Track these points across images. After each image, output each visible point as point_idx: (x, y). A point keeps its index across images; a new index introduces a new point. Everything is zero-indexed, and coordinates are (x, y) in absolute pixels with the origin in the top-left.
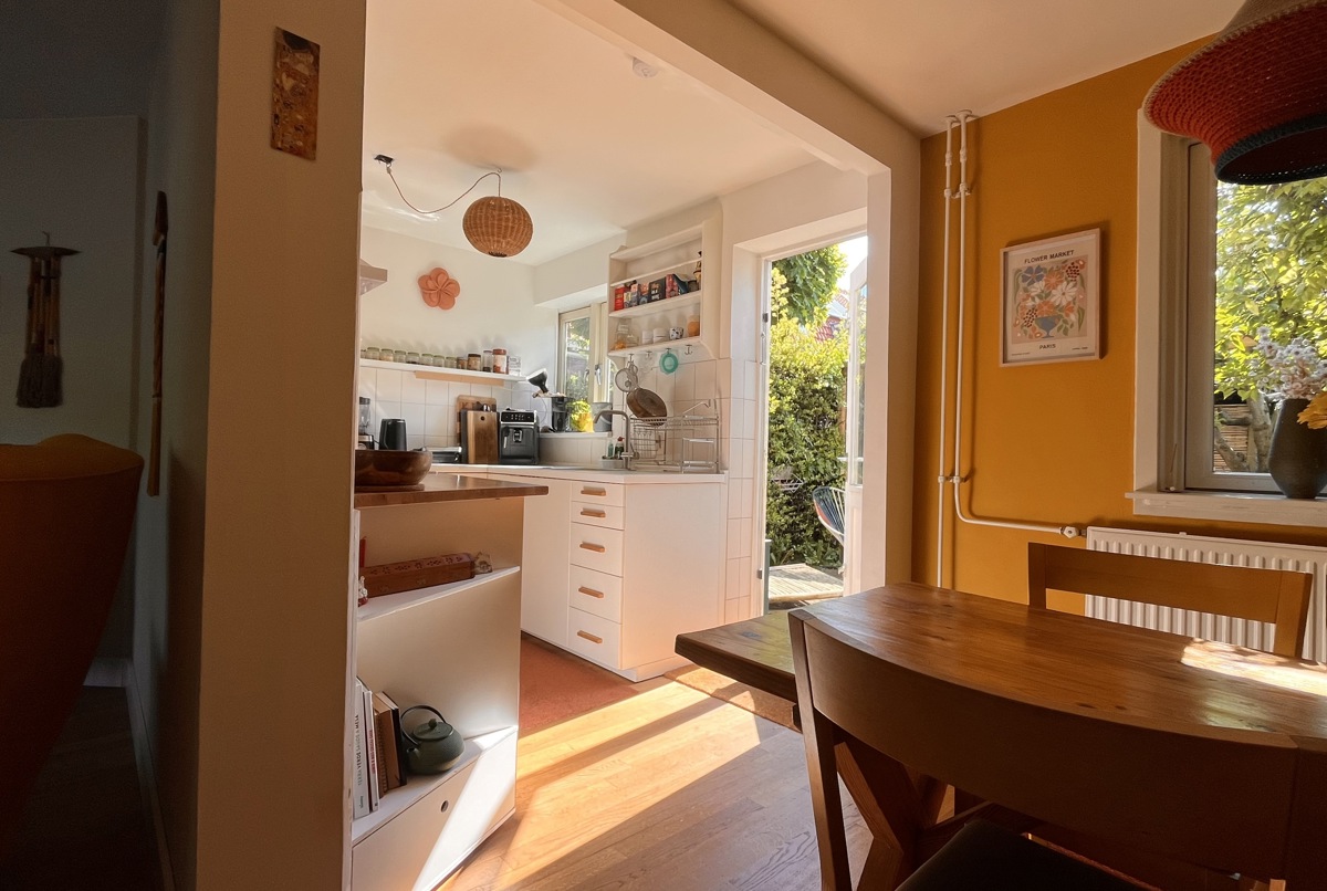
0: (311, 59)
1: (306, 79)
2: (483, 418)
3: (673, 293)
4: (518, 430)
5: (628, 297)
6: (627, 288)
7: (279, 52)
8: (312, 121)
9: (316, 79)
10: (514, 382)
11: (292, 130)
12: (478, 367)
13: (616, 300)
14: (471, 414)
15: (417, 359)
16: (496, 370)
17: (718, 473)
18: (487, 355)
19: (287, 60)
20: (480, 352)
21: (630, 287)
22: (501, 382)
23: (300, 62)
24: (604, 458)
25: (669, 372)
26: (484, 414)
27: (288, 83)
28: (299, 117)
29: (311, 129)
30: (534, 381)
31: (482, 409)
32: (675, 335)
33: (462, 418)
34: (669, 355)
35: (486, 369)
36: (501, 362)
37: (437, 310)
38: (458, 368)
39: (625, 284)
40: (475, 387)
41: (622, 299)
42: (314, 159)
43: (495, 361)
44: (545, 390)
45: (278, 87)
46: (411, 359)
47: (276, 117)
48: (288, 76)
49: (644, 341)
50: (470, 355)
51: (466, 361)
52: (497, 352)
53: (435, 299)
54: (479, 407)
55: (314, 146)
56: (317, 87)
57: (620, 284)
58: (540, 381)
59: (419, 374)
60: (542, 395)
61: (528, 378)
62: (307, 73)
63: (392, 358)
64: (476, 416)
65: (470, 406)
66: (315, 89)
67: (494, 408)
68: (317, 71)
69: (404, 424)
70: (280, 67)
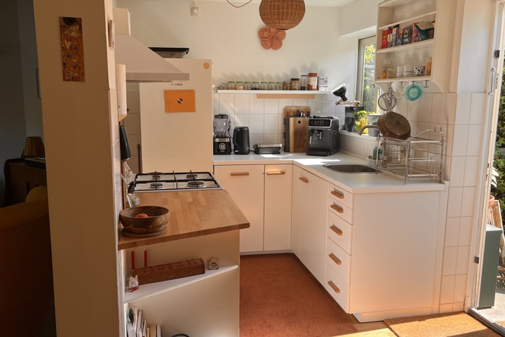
0: (78, 27)
1: (77, 39)
2: (299, 122)
3: (417, 38)
4: (319, 131)
5: (391, 38)
6: (390, 30)
7: (62, 28)
8: (81, 62)
9: (81, 37)
10: (323, 96)
11: (72, 69)
12: (297, 88)
13: (383, 39)
14: (292, 120)
15: (257, 86)
16: (310, 88)
17: (440, 182)
18: (304, 77)
19: (66, 32)
20: (299, 77)
21: (392, 30)
22: (313, 96)
23: (72, 31)
24: (370, 157)
25: (413, 99)
26: (301, 119)
27: (68, 45)
28: (75, 61)
29: (81, 65)
30: (336, 93)
31: (299, 116)
32: (417, 72)
33: (286, 122)
34: (413, 87)
35: (303, 88)
36: (314, 82)
37: (271, 51)
38: (283, 89)
39: (390, 28)
40: (296, 100)
41: (386, 39)
42: (84, 81)
43: (309, 81)
44: (344, 99)
45: (64, 48)
46: (254, 86)
47: (64, 64)
48: (68, 41)
49: (398, 74)
50: (292, 79)
51: (289, 85)
52: (311, 75)
53: (269, 44)
54: (297, 114)
55: (83, 74)
56: (82, 43)
57: (386, 27)
58: (341, 93)
59: (259, 96)
60: (343, 102)
61: (333, 91)
62: (77, 36)
63: (242, 87)
64: (295, 121)
65: (292, 114)
66: (81, 44)
67: (308, 114)
68: (81, 33)
69: (248, 130)
70: (64, 37)
